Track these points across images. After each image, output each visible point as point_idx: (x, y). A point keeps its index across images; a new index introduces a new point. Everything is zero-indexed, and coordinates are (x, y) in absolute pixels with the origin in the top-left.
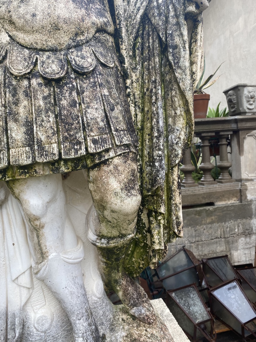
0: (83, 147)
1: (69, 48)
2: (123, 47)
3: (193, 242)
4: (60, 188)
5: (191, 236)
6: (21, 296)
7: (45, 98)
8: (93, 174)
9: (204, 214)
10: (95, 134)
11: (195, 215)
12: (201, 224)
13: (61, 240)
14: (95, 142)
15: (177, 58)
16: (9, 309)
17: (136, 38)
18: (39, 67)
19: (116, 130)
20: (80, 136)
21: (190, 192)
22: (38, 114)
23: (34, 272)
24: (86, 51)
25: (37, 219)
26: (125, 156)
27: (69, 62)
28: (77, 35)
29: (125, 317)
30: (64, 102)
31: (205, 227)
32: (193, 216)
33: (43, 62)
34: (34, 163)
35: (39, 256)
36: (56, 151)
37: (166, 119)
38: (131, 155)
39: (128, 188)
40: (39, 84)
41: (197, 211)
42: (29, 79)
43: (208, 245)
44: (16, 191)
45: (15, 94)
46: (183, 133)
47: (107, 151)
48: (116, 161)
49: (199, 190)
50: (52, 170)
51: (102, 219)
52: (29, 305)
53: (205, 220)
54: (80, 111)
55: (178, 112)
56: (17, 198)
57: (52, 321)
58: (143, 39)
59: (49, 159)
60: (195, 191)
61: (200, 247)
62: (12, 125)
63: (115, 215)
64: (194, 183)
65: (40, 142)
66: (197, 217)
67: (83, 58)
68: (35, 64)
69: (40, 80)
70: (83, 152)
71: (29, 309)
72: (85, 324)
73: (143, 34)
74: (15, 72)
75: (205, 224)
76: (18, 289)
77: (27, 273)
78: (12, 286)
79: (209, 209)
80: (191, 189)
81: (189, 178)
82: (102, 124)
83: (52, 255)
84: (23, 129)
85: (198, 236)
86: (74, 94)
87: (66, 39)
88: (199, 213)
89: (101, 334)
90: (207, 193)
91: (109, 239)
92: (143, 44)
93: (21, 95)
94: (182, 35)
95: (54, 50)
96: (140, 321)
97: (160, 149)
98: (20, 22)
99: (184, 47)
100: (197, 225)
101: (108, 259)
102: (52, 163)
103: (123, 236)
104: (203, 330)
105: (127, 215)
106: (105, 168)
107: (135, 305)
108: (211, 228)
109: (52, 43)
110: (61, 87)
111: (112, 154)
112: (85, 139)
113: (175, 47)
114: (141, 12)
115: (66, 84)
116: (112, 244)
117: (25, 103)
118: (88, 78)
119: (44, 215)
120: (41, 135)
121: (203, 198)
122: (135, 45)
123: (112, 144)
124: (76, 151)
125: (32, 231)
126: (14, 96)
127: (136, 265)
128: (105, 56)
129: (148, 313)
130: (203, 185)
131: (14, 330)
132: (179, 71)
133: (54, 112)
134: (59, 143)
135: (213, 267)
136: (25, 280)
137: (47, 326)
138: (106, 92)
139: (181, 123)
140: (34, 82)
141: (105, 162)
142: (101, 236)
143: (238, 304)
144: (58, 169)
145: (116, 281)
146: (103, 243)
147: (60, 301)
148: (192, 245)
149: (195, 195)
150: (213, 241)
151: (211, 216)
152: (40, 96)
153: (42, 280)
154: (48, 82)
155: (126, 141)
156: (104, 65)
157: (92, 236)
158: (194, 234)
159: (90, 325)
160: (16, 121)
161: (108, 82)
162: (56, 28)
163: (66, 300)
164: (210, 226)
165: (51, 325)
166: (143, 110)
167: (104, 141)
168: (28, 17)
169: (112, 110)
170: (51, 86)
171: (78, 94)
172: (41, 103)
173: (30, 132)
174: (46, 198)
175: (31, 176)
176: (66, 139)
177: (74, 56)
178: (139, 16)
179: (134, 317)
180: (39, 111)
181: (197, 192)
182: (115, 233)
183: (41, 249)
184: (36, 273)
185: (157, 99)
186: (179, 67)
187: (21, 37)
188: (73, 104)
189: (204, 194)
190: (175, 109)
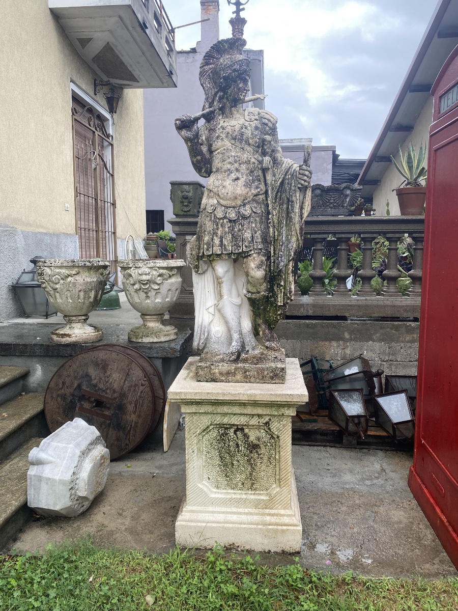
0: (241, 248)
1: (240, 206)
2: (269, 199)
3: (385, 360)
4: (232, 266)
5: (384, 353)
6: (209, 318)
7: (228, 228)
8: (245, 260)
9: (403, 330)
10: (246, 243)
11: (392, 329)
12: (398, 342)
13: (230, 291)
14: (246, 247)
15: (293, 207)
16: (203, 323)
17: (277, 193)
18: (227, 215)
19: (256, 242)
20: (240, 244)
21: (389, 302)
22: (225, 234)
23: (216, 306)
24: (248, 207)
25: (221, 278)
26: (259, 254)
27: (239, 212)
28: (244, 200)
29: (262, 347)
30: (236, 229)
31: (402, 345)
32: (388, 330)
33: (229, 213)
34: (222, 253)
35: (219, 297)
36: (231, 249)
37: (287, 236)
38: (262, 253)
39: (259, 267)
40: (227, 222)
41: (394, 325)
42: (223, 220)
43: (405, 367)
44: (213, 265)
45: (217, 225)
46: (294, 244)
47: (251, 251)
48: (254, 255)
49: (401, 301)
50: (228, 257)
51: (248, 282)
52: (212, 324)
53: (403, 337)
54: (242, 233)
55: (293, 233)
56: (213, 269)
57: (222, 334)
58: (281, 193)
59: (228, 252)
60: (396, 302)
61: (393, 367)
62: (215, 237)
63: (253, 279)
64: (396, 292)
65: (225, 245)
66: (394, 331)
67: (246, 210)
68: (226, 214)
69: (227, 220)
70: (241, 250)
71: (212, 326)
72: (238, 336)
73: (281, 190)
74: (218, 217)
75: (402, 342)
76: (208, 315)
77: (213, 307)
78: (205, 312)
79: (411, 325)
80: (391, 299)
81: (391, 286)
82: (250, 239)
83: (225, 297)
84: (219, 240)
85: (393, 355)
86: (240, 226)
87: (239, 202)
88: (397, 328)
89: (247, 350)
90: (410, 306)
91: (253, 293)
92: (281, 195)
93: (220, 226)
94: (296, 196)
95: (234, 207)
96: (270, 349)
97: (282, 252)
98: (222, 196)
99: (297, 202)
100: (393, 341)
101: (254, 308)
102: (229, 254)
103: (259, 292)
104: (356, 424)
105: (258, 279)
106: (249, 258)
107: (268, 340)
108: (410, 347)
109: (233, 204)
110: (235, 223)
111: (252, 252)
112: (242, 245)
113: (293, 202)
114: (280, 180)
115: (237, 222)
116: (254, 296)
117: (221, 229)
118: (247, 219)
119: (224, 277)
120: (225, 242)
121: (405, 311)
122: (276, 196)
123: (253, 248)
124: (238, 250)
125: (217, 285)
126: (217, 226)
127: (272, 318)
128: (256, 208)
129: (275, 346)
130: (408, 295)
131: (204, 334)
132: (293, 214)
133: (231, 233)
134: (232, 246)
135: (395, 384)
136: (212, 310)
137: (219, 335)
138: (254, 225)
139: (294, 239)
140: (225, 221)
141: (250, 255)
142: (249, 292)
143: (398, 409)
144: (231, 257)
145: (259, 325)
146: (249, 295)
147: (226, 323)
148: (384, 363)
149: (394, 306)
150: (411, 363)
151: (413, 333)
152: (227, 227)
153: (219, 311)
154: (230, 221)
155: (259, 247)
156: (254, 212)
157: (245, 292)
158: (387, 351)
159: (240, 338)
160: (217, 236)
161: (256, 220)
162: (236, 198)
163: (230, 322)
164: (409, 345)
165: (221, 336)
166: (278, 230)
167: (250, 246)
168: (225, 194)
169: (256, 233)
170: (231, 222)
171: (242, 226)
172: (227, 229)
173: (221, 241)
174: (225, 269)
175: (220, 259)
176: (235, 245)
177: (242, 210)
178: (279, 183)
179: (267, 348)
180: (226, 233)
181: (398, 303)
182: (255, 290)
183: (221, 294)
184: (217, 306)
185: (283, 226)
186: (293, 212)
187: (222, 202)
188: (239, 230)
189: (407, 306)
190: (292, 232)
